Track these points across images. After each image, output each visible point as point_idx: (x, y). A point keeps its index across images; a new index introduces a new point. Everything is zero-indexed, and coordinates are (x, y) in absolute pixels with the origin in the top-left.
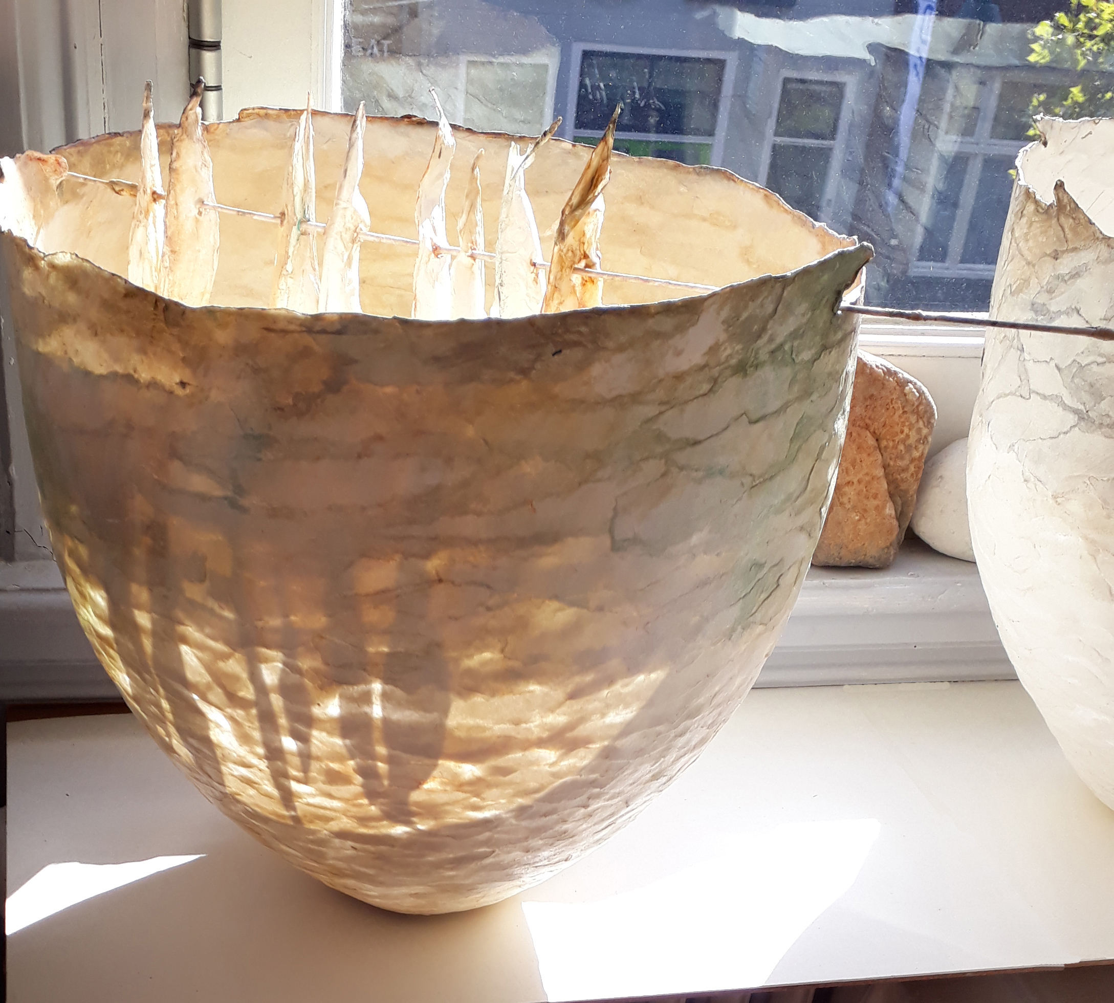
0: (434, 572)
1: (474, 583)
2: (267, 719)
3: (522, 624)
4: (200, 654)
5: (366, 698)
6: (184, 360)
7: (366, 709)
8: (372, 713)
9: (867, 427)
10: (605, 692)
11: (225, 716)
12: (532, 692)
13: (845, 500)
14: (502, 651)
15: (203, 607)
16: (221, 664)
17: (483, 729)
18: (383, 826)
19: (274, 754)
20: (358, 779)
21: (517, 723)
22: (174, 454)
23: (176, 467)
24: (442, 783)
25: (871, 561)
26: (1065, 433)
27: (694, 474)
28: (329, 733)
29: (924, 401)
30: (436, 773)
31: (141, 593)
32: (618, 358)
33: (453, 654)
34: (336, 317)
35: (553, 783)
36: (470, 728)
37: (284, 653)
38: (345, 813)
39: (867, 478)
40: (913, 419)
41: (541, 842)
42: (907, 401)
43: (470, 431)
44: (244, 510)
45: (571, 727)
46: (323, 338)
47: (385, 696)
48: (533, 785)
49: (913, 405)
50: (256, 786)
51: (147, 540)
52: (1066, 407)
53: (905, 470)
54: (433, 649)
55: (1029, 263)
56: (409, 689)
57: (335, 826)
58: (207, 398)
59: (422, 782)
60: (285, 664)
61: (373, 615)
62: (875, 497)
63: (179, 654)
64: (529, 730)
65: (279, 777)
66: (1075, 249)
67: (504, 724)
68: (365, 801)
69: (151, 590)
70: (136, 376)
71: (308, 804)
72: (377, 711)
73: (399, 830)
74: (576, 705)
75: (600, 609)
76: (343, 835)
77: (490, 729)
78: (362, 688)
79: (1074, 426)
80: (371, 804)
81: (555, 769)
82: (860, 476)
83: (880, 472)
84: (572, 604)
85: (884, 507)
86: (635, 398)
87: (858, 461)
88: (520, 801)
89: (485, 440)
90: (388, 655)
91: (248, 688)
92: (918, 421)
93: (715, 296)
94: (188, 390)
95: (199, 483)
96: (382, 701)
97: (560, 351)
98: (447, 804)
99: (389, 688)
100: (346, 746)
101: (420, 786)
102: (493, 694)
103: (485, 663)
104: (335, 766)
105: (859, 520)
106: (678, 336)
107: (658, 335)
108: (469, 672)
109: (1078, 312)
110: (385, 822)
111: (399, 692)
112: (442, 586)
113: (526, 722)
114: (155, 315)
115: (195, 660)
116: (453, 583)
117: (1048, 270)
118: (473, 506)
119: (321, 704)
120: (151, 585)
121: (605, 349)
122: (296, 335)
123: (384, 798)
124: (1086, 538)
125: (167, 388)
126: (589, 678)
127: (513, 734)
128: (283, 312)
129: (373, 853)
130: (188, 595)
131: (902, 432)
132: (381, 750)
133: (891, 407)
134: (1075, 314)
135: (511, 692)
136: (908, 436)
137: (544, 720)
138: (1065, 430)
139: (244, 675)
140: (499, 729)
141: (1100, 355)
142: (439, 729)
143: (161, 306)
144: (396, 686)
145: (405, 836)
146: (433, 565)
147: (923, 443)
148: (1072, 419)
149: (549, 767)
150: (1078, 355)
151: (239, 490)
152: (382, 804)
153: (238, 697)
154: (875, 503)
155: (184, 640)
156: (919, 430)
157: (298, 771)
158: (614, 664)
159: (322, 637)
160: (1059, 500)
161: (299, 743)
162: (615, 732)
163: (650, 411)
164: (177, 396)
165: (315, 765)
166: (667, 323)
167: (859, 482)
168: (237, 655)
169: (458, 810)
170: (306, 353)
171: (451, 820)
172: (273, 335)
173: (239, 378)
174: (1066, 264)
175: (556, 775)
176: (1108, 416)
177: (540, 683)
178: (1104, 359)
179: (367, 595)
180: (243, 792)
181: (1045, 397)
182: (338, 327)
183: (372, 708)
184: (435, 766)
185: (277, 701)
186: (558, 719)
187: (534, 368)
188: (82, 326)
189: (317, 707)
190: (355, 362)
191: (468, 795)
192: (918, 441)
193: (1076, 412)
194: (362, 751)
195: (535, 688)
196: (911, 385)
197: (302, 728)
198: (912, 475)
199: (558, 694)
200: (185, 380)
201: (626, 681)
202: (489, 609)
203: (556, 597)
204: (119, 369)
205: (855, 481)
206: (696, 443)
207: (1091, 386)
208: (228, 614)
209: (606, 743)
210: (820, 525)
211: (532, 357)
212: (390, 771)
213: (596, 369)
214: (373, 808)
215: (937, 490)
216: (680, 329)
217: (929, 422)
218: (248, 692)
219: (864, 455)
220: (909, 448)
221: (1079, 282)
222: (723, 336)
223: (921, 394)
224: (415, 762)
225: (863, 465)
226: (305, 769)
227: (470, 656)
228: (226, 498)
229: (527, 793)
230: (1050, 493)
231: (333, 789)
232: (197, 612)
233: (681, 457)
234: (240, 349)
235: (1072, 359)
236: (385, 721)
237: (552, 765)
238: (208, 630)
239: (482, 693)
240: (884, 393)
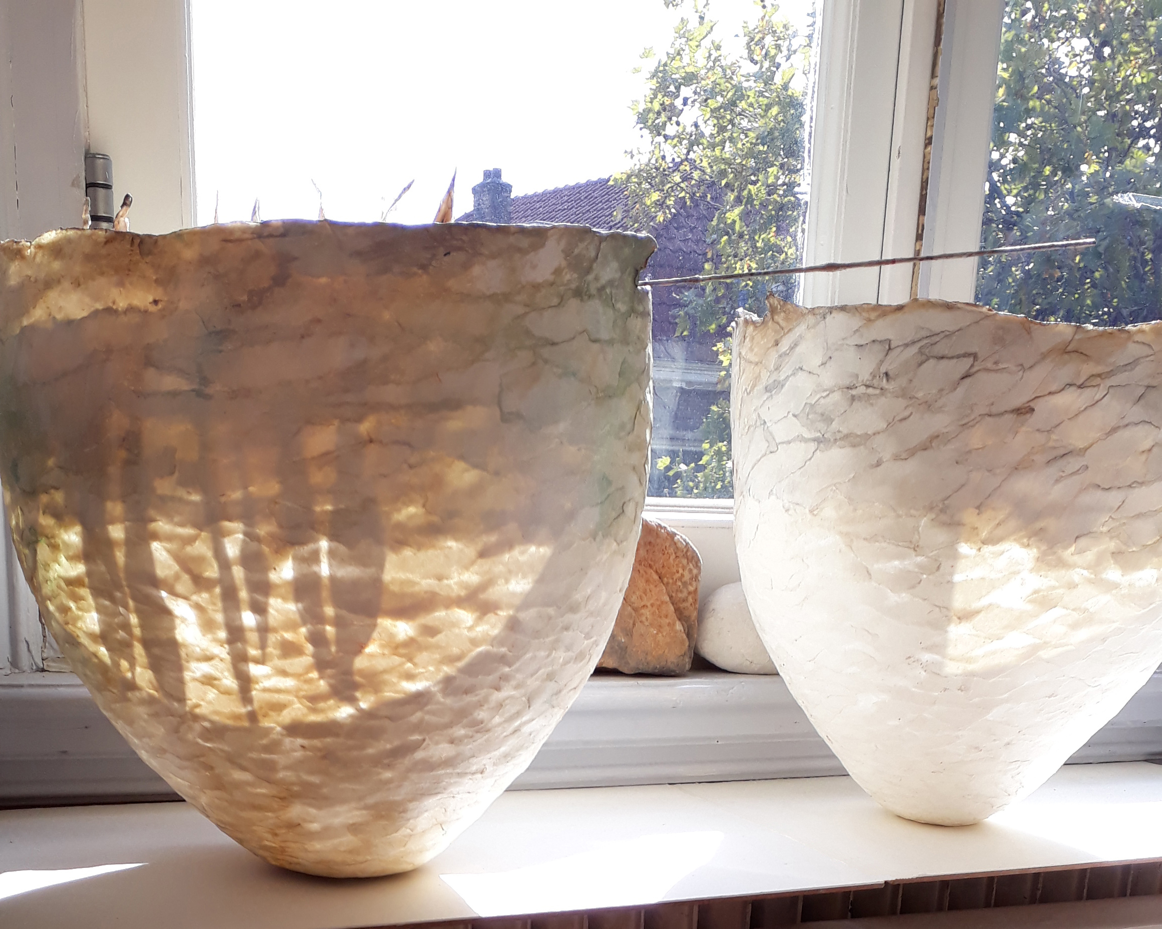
0: (366, 433)
1: (397, 442)
2: (230, 596)
3: (437, 483)
4: (168, 545)
5: (314, 557)
6: (156, 281)
7: (315, 568)
8: (320, 571)
9: (650, 566)
10: (506, 557)
11: (191, 606)
12: (450, 548)
13: (644, 619)
14: (424, 506)
15: (173, 499)
16: (189, 549)
17: (413, 583)
18: (330, 708)
19: (236, 634)
20: (309, 648)
21: (440, 578)
22: (149, 362)
23: (150, 374)
24: (382, 646)
25: (672, 667)
26: (810, 459)
27: (555, 370)
28: (285, 599)
29: (690, 549)
30: (375, 635)
31: (115, 508)
32: (492, 264)
33: (386, 509)
34: (280, 223)
35: (471, 651)
36: (403, 583)
37: (243, 523)
38: (296, 692)
39: (658, 603)
40: (685, 561)
41: (462, 732)
42: (677, 548)
43: (387, 316)
44: (208, 397)
45: (483, 587)
46: (271, 241)
47: (332, 554)
48: (455, 651)
49: (683, 551)
50: (216, 682)
51: (123, 454)
52: (806, 440)
53: (685, 600)
54: (368, 504)
55: (757, 364)
56: (350, 545)
57: (287, 716)
58: (176, 309)
59: (364, 646)
60: (246, 534)
61: (319, 477)
62: (666, 616)
63: (150, 554)
64: (449, 586)
65: (239, 660)
66: (790, 330)
67: (430, 579)
68: (314, 675)
69: (124, 502)
70: (114, 307)
71: (265, 690)
72: (324, 569)
73: (344, 712)
74: (485, 565)
75: (497, 473)
76: (295, 729)
77: (418, 583)
78: (311, 547)
79: (816, 450)
80: (321, 677)
81: (472, 634)
82: (652, 601)
83: (667, 598)
84: (475, 466)
85: (674, 624)
86: (506, 297)
87: (648, 590)
88: (447, 670)
89: (400, 325)
90: (333, 513)
91: (213, 567)
92: (688, 563)
93: (554, 229)
94: (160, 306)
95: (170, 382)
96: (329, 559)
97: (449, 253)
98: (385, 671)
99: (335, 544)
100: (298, 610)
101: (363, 651)
102: (419, 547)
103: (411, 517)
104: (288, 636)
105: (657, 634)
106: (532, 254)
107: (520, 250)
108: (400, 526)
109: (801, 369)
110: (331, 702)
111: (342, 549)
112: (372, 445)
113: (447, 579)
114: (132, 250)
115: (164, 553)
116: (381, 442)
117: (773, 356)
118: (393, 377)
119: (277, 568)
120: (124, 498)
121: (481, 254)
122: (249, 242)
123: (332, 668)
124: (841, 533)
125: (142, 309)
126: (493, 538)
127: (437, 590)
128: (239, 224)
129: (319, 750)
130: (159, 491)
131: (678, 572)
132: (329, 611)
133: (666, 552)
134: (800, 371)
135: (434, 546)
136: (682, 575)
137: (461, 577)
138: (809, 457)
139: (209, 554)
140: (427, 584)
141: (825, 390)
142: (377, 583)
143: (137, 241)
144: (339, 542)
145: (349, 721)
146: (365, 427)
147: (695, 581)
148: (813, 446)
149: (468, 631)
150: (808, 398)
151: (205, 381)
152: (331, 677)
153: (203, 578)
154: (667, 621)
155: (155, 536)
156: (690, 571)
157: (256, 648)
158: (512, 527)
159: (276, 503)
160: (815, 513)
161: (258, 617)
162: (517, 601)
163: (520, 310)
164: (151, 313)
165: (272, 638)
166: (525, 242)
167: (652, 605)
168: (203, 534)
169: (395, 680)
170: (257, 255)
171: (389, 694)
172: (230, 245)
173: (203, 285)
174: (784, 346)
175: (474, 642)
176: (839, 431)
177: (456, 539)
178: (828, 392)
179: (313, 458)
180: (203, 700)
181: (789, 442)
182: (282, 230)
183: (320, 567)
184: (375, 626)
185: (238, 573)
186: (472, 577)
187: (431, 264)
188: (66, 284)
189: (273, 571)
190: (295, 259)
191: (404, 660)
192: (691, 579)
193: (814, 440)
194: (312, 616)
195: (451, 544)
196: (678, 537)
197: (260, 598)
198: (691, 604)
199: (470, 551)
200: (157, 299)
201: (522, 548)
202: (411, 467)
203: (462, 457)
204: (99, 306)
205: (649, 605)
206: (553, 344)
207: (822, 415)
208: (196, 498)
209: (511, 612)
210: (646, 479)
211: (429, 256)
212: (337, 634)
213: (476, 270)
214: (322, 682)
215: (712, 619)
216: (535, 247)
217: (697, 565)
218: (212, 572)
219: (652, 586)
220: (685, 584)
221: (798, 350)
222: (564, 263)
223: (687, 544)
224: (358, 621)
225: (653, 594)
226: (263, 646)
227: (399, 510)
228: (193, 390)
229: (451, 660)
230: (807, 511)
231: (287, 664)
232: (166, 504)
233: (546, 352)
234: (205, 261)
235: (805, 402)
236: (332, 579)
237: (470, 628)
238: (177, 519)
239: (410, 546)
240: (658, 541)
